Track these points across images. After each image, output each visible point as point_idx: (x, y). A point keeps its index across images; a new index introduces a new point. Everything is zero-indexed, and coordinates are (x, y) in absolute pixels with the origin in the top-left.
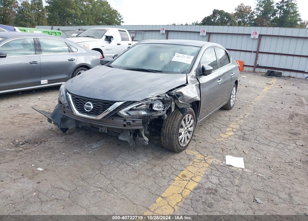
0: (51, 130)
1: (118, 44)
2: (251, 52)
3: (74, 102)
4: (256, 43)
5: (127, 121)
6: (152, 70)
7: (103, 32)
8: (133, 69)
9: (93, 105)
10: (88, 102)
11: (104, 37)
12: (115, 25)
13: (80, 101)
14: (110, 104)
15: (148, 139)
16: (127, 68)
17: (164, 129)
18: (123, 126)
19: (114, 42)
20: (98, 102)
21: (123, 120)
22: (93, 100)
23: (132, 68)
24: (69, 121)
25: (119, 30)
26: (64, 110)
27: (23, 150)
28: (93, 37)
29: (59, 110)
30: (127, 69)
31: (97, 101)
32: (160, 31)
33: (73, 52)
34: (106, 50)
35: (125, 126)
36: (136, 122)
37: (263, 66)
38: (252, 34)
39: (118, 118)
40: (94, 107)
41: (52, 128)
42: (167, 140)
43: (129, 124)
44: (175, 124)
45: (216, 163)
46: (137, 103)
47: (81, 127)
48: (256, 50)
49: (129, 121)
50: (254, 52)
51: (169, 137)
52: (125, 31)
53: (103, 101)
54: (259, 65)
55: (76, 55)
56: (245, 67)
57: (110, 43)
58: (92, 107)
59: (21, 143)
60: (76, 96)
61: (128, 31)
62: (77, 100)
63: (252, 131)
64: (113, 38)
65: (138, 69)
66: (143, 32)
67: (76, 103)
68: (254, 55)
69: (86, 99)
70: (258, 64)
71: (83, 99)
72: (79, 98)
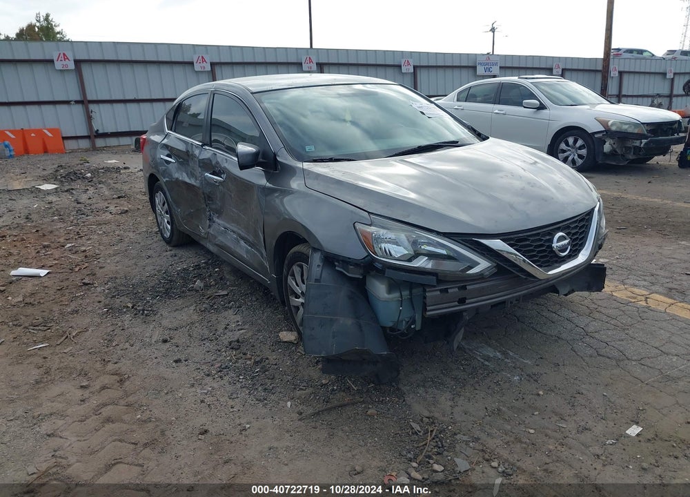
2: (67, 102)
4: (72, 81)
10: (555, 234)
20: (570, 224)
22: (560, 225)
26: (463, 294)
31: (567, 222)
37: (111, 133)
38: (55, 59)
48: (78, 98)
50: (77, 102)
53: (577, 219)
54: (101, 131)
56: (66, 142)
58: (570, 241)
60: (516, 236)
68: (78, 110)
69: (544, 230)
70: (98, 130)
71: (538, 234)
72: (527, 236)
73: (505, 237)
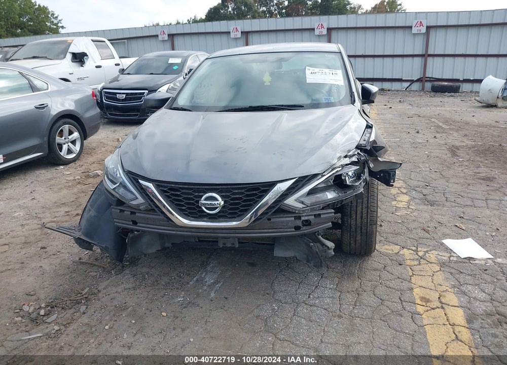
0: (81, 262)
1: (97, 67)
3: (167, 198)
5: (303, 218)
6: (282, 106)
7: (63, 46)
8: (240, 107)
9: (222, 197)
10: (206, 193)
11: (69, 56)
12: (48, 34)
13: (183, 193)
14: (262, 189)
15: (334, 245)
16: (227, 109)
17: (351, 217)
18: (294, 230)
19: (90, 64)
20: (233, 189)
21: (293, 218)
22: (218, 187)
23: (237, 108)
24: (145, 240)
25: (93, 41)
26: (133, 217)
27: (62, 327)
28: (46, 58)
29: (115, 220)
30: (226, 111)
31: (229, 187)
32: (157, 36)
33: (39, 90)
34: (78, 79)
35: (297, 228)
36: (322, 216)
39: (282, 216)
40: (225, 202)
41: (80, 259)
42: (359, 238)
43: (307, 223)
44: (372, 204)
45: (444, 258)
46: (318, 177)
47: (170, 245)
49: (306, 218)
51: (364, 231)
52: (104, 42)
53: (244, 186)
55: (48, 95)
57: (82, 66)
58: (221, 202)
59: (42, 312)
60: (168, 185)
61: (109, 40)
62: (173, 192)
63: (429, 187)
64: (87, 56)
65: (251, 107)
66: (126, 41)
67: (174, 199)
69: (198, 187)
71: (192, 189)
72: (180, 188)
73: (159, 184)
